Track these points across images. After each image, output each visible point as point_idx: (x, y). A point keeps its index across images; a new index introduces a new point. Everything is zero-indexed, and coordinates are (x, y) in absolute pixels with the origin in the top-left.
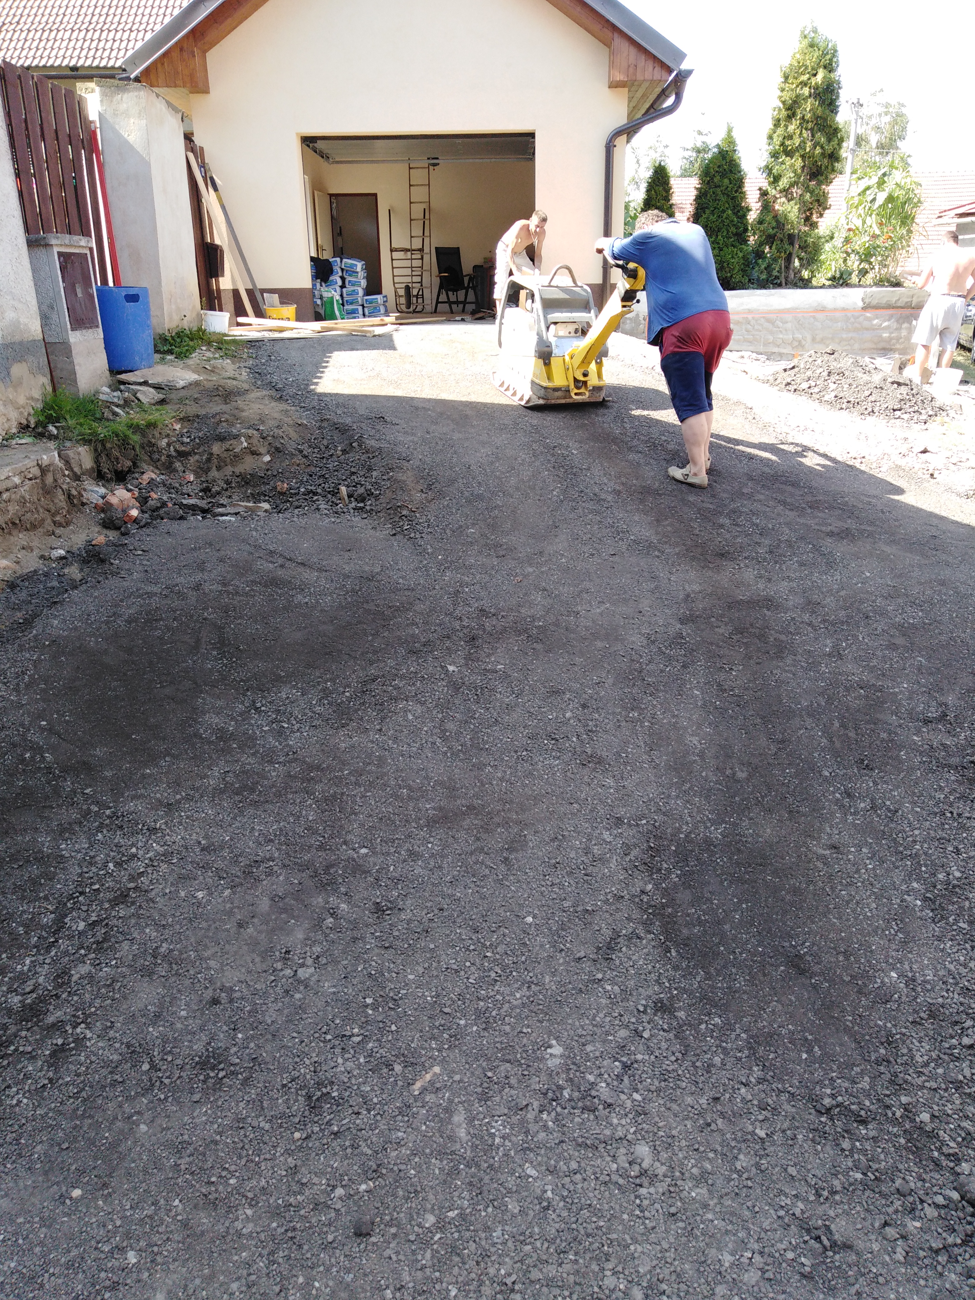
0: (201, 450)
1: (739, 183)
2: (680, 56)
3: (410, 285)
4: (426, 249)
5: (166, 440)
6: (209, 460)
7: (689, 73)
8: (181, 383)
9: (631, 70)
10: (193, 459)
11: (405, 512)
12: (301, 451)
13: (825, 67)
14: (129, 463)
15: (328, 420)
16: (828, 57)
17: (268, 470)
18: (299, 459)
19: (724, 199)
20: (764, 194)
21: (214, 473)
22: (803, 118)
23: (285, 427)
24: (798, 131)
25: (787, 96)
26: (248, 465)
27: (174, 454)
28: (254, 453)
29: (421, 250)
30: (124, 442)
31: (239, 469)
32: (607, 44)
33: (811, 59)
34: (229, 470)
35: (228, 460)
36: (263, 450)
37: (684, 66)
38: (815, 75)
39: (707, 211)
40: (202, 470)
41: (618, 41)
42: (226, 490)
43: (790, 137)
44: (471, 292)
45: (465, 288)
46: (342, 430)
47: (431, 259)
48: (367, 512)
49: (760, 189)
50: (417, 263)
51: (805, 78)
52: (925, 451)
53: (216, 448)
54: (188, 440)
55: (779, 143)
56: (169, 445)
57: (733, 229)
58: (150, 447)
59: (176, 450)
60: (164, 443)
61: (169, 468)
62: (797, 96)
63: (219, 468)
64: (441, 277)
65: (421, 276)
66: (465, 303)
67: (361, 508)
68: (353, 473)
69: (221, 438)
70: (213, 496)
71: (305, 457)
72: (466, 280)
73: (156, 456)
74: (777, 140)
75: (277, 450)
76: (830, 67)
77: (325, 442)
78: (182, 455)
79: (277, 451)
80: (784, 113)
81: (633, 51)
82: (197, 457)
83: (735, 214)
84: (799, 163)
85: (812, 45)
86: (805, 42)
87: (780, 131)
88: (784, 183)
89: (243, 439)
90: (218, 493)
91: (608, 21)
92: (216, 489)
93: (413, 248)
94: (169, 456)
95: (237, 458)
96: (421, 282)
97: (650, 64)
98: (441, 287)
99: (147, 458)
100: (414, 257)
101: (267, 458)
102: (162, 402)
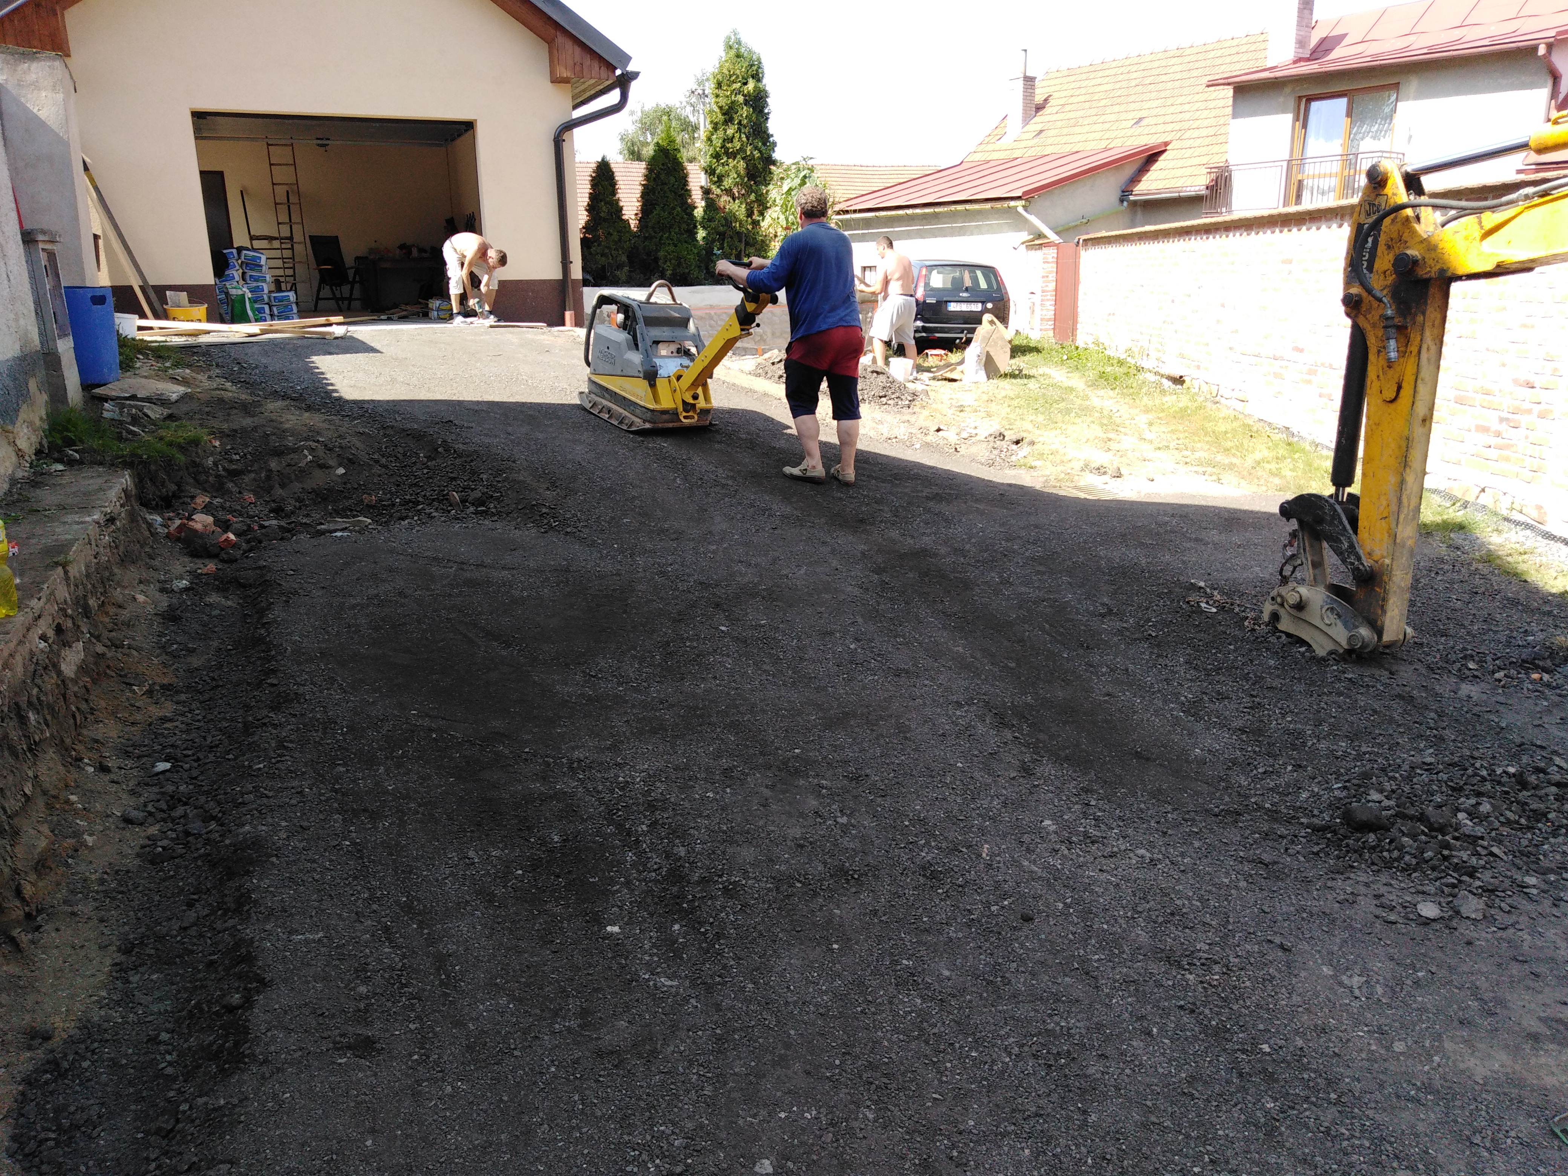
0: (256, 467)
1: (683, 180)
2: (627, 59)
3: (282, 279)
4: (298, 237)
5: (211, 459)
6: (268, 478)
7: (635, 75)
8: (174, 397)
9: (578, 68)
10: (247, 478)
11: (544, 510)
12: (377, 461)
13: (753, 77)
14: (173, 487)
15: (392, 427)
16: (755, 68)
17: (345, 483)
18: (377, 470)
19: (671, 196)
20: (706, 192)
21: (279, 492)
22: (740, 123)
23: (349, 438)
24: (737, 135)
25: (723, 101)
26: (319, 479)
27: (222, 473)
28: (323, 466)
29: (291, 238)
30: (169, 464)
31: (310, 484)
32: (550, 42)
33: (740, 69)
34: (296, 486)
35: (293, 477)
36: (331, 463)
37: (631, 68)
38: (745, 84)
39: (658, 208)
40: (263, 488)
41: (561, 39)
42: (300, 508)
43: (731, 140)
44: (357, 286)
45: (349, 282)
46: (418, 436)
47: (303, 250)
48: (493, 514)
49: (702, 187)
50: (287, 253)
51: (737, 86)
52: (939, 430)
53: (273, 464)
54: (238, 457)
55: (719, 145)
56: (215, 464)
57: (684, 226)
58: (196, 469)
59: (224, 469)
60: (210, 461)
61: (219, 489)
62: (732, 102)
63: (283, 486)
64: (320, 271)
65: (294, 268)
66: (350, 299)
67: (483, 511)
68: (454, 479)
69: (278, 453)
70: (288, 516)
71: (385, 467)
72: (351, 273)
73: (203, 477)
74: (718, 143)
75: (350, 460)
76: (757, 77)
77: (401, 450)
78: (233, 474)
79: (350, 462)
80: (720, 118)
81: (578, 51)
82: (253, 475)
83: (684, 211)
84: (742, 165)
85: (738, 56)
86: (732, 53)
87: (720, 133)
88: (727, 183)
89: (306, 452)
90: (293, 513)
91: (550, 18)
92: (289, 508)
93: (282, 235)
94: (218, 476)
95: (303, 473)
96: (294, 276)
97: (596, 65)
98: (323, 281)
99: (192, 481)
100: (284, 246)
101: (341, 471)
102: (170, 417)
